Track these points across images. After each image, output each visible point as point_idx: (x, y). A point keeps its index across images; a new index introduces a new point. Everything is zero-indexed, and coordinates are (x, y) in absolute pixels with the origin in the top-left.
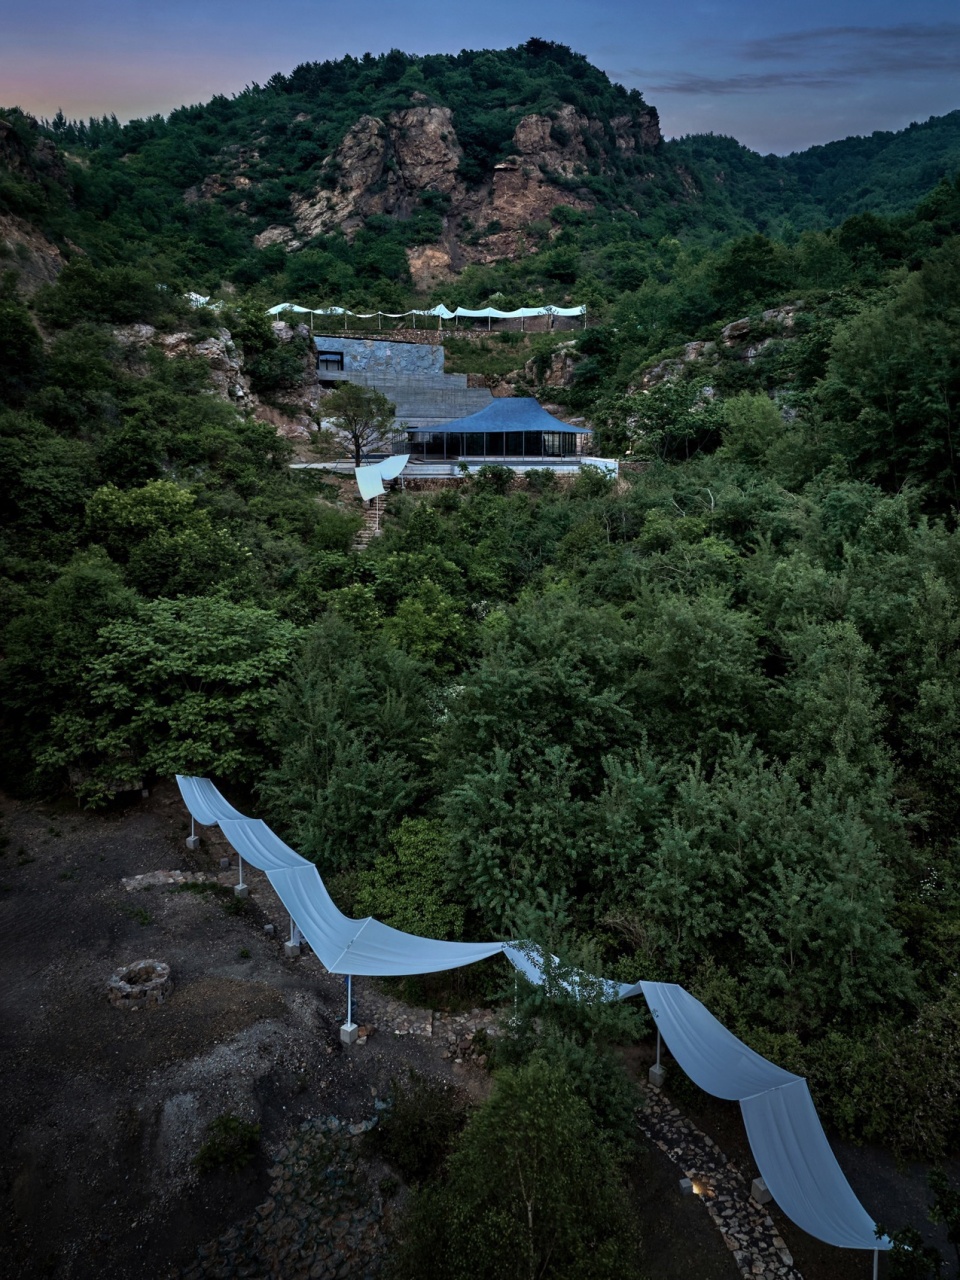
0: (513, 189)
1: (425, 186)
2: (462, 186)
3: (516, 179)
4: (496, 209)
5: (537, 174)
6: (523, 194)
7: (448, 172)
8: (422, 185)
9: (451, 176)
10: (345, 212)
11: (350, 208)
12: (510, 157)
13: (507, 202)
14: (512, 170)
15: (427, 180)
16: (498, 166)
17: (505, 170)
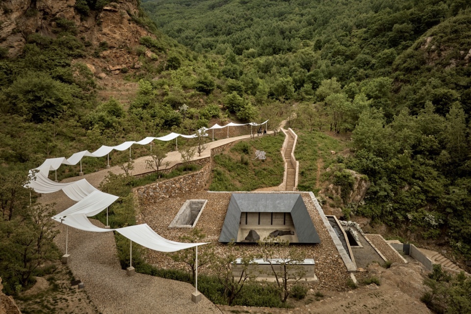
0: (114, 23)
1: (56, 15)
2: (78, 17)
3: (116, 17)
4: (104, 34)
5: (127, 16)
6: (120, 27)
7: (70, 7)
8: (53, 13)
9: (72, 9)
10: (10, 29)
11: (13, 26)
12: (113, 3)
13: (110, 30)
14: (115, 11)
15: (57, 10)
16: (106, 8)
17: (110, 11)
